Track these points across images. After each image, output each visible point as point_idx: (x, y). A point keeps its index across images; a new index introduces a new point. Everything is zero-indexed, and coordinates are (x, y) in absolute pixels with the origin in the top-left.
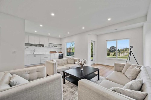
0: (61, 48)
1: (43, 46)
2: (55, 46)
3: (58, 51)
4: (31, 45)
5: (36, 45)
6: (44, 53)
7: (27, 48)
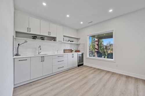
0: (78, 45)
1: (54, 39)
2: (71, 41)
3: (75, 48)
4: (35, 37)
5: (42, 38)
6: (56, 53)
7: (26, 42)
